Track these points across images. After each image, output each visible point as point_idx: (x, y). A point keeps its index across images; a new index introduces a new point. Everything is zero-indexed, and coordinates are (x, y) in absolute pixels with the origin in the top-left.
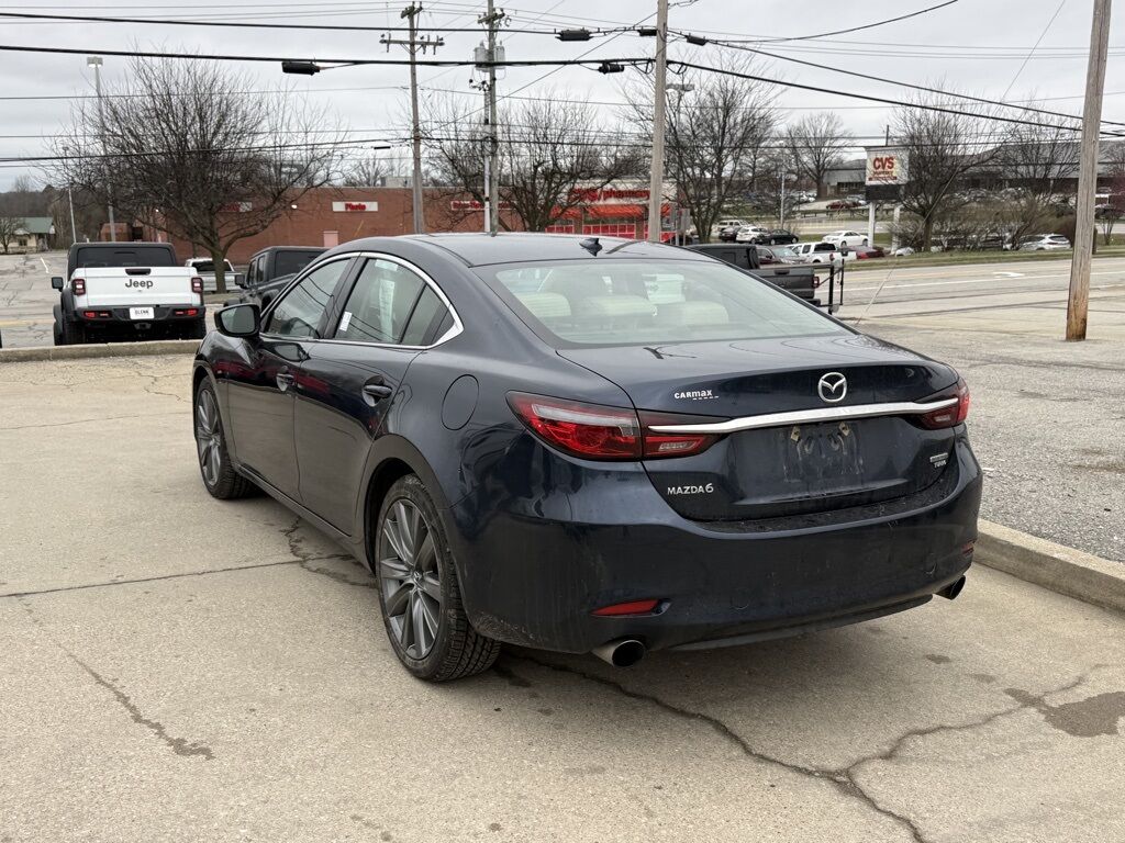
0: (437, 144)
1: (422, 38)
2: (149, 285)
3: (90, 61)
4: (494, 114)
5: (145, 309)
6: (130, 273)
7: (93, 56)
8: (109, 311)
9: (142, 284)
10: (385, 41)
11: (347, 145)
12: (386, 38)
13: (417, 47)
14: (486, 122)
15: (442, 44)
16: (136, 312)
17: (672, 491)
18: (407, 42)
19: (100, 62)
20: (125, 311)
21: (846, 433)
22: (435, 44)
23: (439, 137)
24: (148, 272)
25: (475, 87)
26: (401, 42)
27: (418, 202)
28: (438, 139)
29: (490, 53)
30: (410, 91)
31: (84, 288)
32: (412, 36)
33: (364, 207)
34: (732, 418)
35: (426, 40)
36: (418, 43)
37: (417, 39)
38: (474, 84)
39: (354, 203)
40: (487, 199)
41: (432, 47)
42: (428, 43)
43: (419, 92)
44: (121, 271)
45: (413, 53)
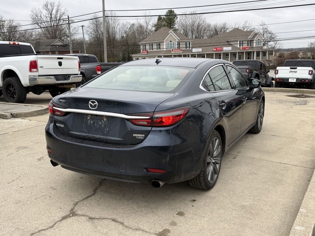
2: (296, 72)
5: (294, 79)
6: (291, 68)
8: (283, 79)
9: (294, 72)
16: (291, 80)
17: (57, 124)
20: (288, 79)
21: (105, 120)
24: (296, 68)
31: (278, 72)
34: (67, 108)
44: (289, 68)
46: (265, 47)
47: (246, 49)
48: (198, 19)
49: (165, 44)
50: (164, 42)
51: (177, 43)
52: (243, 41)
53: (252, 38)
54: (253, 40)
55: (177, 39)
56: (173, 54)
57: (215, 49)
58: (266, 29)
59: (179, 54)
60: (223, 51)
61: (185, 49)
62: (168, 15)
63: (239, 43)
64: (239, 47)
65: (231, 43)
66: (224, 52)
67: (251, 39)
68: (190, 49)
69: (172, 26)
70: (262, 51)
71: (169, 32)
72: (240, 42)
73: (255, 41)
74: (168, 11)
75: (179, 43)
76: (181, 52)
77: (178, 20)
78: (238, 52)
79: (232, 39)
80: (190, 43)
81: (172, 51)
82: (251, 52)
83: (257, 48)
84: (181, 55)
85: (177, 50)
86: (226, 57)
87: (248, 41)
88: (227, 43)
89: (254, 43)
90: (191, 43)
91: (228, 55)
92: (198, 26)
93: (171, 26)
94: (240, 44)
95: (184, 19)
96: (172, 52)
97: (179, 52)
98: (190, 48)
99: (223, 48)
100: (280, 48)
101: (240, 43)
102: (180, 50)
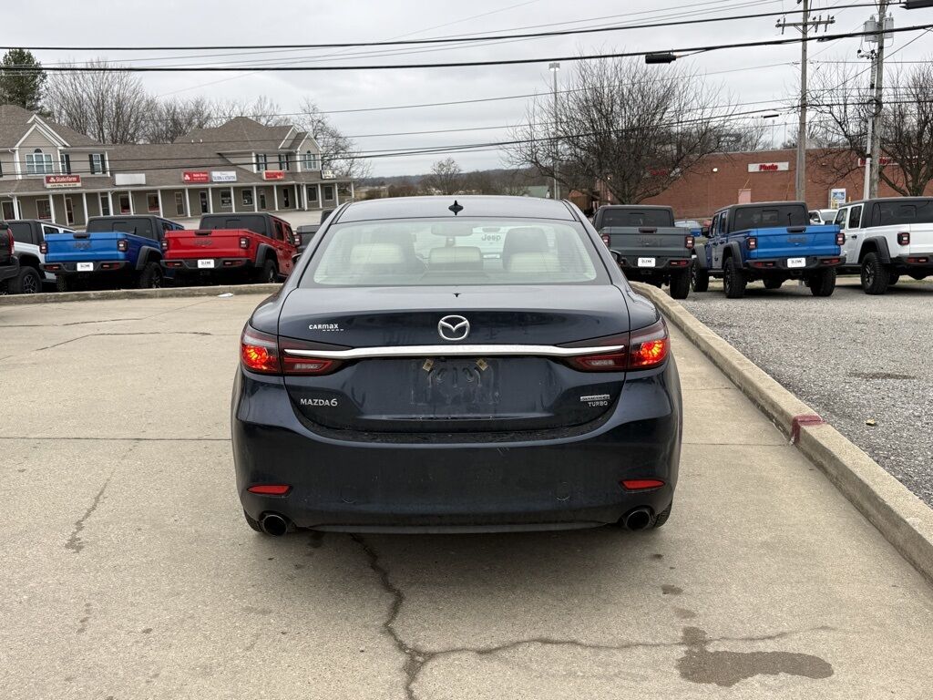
0: (827, 109)
1: (814, 19)
3: (551, 66)
4: (880, 79)
7: (552, 62)
10: (780, 25)
11: (737, 116)
12: (782, 22)
13: (809, 27)
14: (872, 86)
15: (832, 22)
17: (303, 401)
18: (800, 24)
19: (558, 66)
21: (483, 368)
22: (827, 23)
23: (830, 103)
25: (862, 56)
26: (795, 25)
27: (801, 160)
28: (827, 105)
29: (880, 24)
30: (800, 66)
32: (806, 17)
33: (776, 167)
34: (353, 348)
35: (817, 20)
36: (810, 23)
37: (810, 20)
38: (862, 54)
39: (768, 165)
40: (869, 156)
41: (824, 25)
42: (820, 23)
43: (808, 65)
45: (805, 33)
46: (329, 174)
47: (278, 177)
48: (114, 86)
49: (17, 158)
50: (14, 151)
51: (62, 157)
52: (265, 156)
53: (289, 148)
54: (295, 155)
55: (59, 143)
56: (51, 191)
57: (187, 178)
58: (319, 121)
59: (71, 191)
60: (212, 182)
61: (89, 175)
62: (11, 69)
63: (254, 160)
64: (255, 171)
65: (233, 161)
66: (217, 185)
67: (288, 150)
68: (104, 175)
69: (28, 104)
70: (322, 185)
71: (29, 122)
72: (257, 156)
73: (298, 158)
74: (10, 53)
75: (67, 156)
76: (79, 184)
77: (49, 83)
78: (258, 187)
79: (232, 146)
80: (103, 156)
81: (48, 182)
82: (292, 186)
83: (308, 176)
84: (81, 195)
85: (63, 179)
86: (223, 202)
87: (280, 156)
88: (219, 161)
89: (299, 163)
90: (107, 158)
91: (230, 196)
92: (119, 105)
93: (24, 103)
94: (258, 164)
95: (68, 82)
96: (49, 186)
97: (72, 185)
98: (104, 172)
99: (211, 175)
100: (364, 176)
101: (257, 160)
102: (75, 179)
